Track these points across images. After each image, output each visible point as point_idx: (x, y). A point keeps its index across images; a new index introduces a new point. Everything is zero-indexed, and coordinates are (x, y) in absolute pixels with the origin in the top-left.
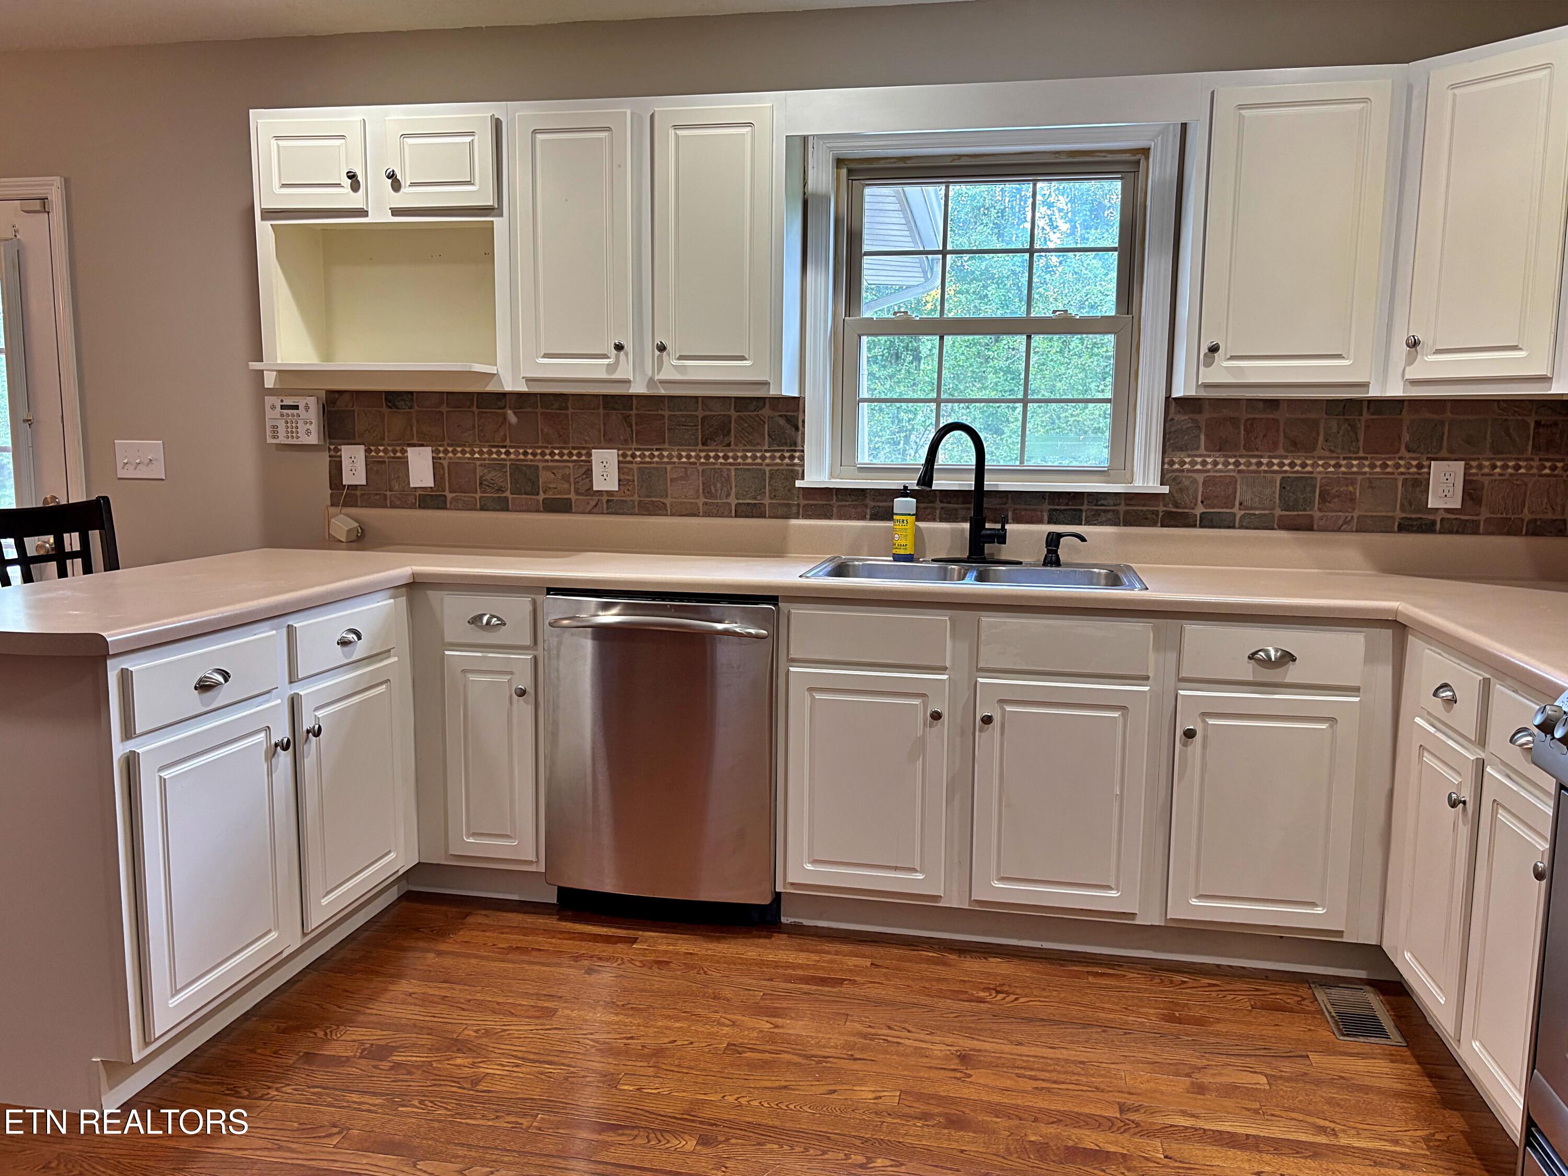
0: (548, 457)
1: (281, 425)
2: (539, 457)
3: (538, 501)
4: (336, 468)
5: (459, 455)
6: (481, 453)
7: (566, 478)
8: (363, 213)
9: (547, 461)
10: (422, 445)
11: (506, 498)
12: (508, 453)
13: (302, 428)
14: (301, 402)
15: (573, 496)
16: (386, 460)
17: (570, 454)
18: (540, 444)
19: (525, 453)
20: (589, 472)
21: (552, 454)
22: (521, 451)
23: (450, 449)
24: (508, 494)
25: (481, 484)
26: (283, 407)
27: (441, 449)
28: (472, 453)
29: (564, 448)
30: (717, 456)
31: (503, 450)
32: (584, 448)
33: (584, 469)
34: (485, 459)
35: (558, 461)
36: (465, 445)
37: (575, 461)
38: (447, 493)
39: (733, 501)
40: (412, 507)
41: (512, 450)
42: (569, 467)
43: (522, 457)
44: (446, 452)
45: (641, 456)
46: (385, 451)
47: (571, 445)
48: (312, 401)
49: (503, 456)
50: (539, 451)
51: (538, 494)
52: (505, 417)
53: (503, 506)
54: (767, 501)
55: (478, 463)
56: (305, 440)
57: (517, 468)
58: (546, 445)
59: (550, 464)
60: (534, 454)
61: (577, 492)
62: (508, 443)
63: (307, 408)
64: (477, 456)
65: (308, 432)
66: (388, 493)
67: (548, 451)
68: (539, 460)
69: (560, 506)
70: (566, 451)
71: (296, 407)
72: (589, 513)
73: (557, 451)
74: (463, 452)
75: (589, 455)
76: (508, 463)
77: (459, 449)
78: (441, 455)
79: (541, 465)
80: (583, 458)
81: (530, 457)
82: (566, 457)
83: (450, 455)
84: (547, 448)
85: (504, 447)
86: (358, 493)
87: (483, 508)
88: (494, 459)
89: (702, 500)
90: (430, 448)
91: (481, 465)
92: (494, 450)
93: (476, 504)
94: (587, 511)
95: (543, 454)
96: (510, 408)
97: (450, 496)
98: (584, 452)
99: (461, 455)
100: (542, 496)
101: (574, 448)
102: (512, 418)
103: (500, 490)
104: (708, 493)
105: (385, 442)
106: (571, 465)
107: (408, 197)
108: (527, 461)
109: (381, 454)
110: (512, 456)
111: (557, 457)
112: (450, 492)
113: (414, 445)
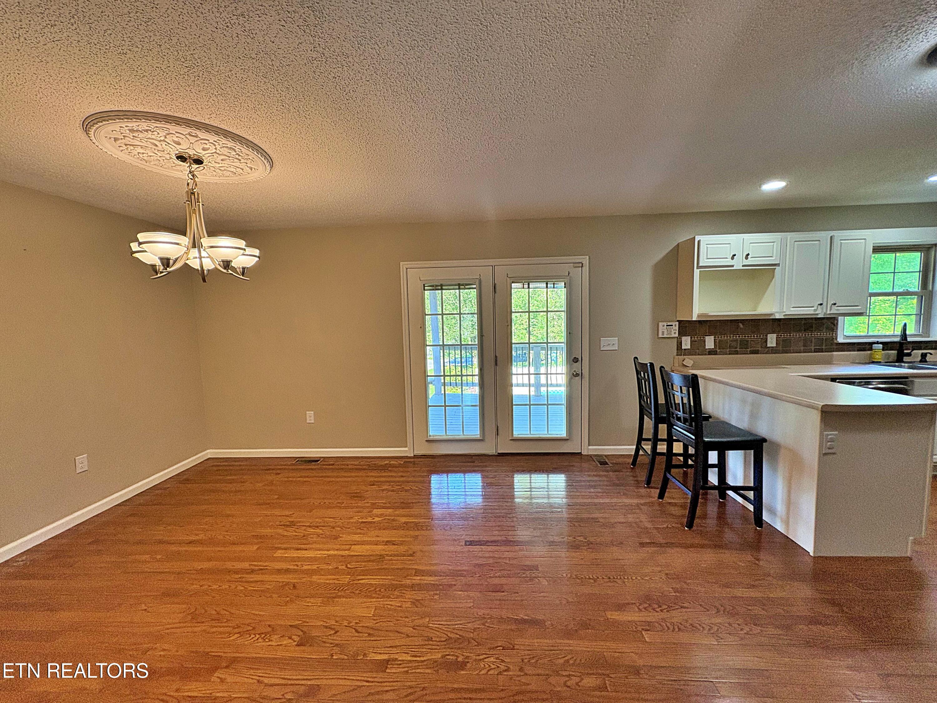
1: (666, 331)
4: (680, 344)
5: (723, 338)
6: (730, 337)
7: (758, 343)
8: (733, 266)
10: (710, 336)
12: (739, 337)
13: (673, 332)
14: (673, 324)
15: (760, 349)
16: (698, 340)
17: (760, 336)
18: (750, 333)
20: (766, 342)
21: (754, 336)
22: (744, 336)
23: (720, 336)
24: (738, 349)
25: (729, 346)
26: (667, 326)
28: (727, 337)
29: (758, 334)
30: (808, 335)
32: (764, 334)
33: (764, 340)
34: (731, 339)
35: (756, 338)
36: (724, 335)
37: (762, 338)
39: (813, 348)
40: (706, 355)
41: (741, 336)
43: (744, 338)
44: (718, 337)
45: (786, 336)
46: (697, 338)
48: (677, 324)
52: (739, 327)
53: (737, 353)
54: (824, 347)
56: (673, 335)
57: (742, 341)
59: (753, 339)
60: (748, 337)
61: (762, 348)
62: (739, 334)
63: (675, 325)
65: (675, 333)
66: (698, 351)
68: (750, 338)
69: (756, 352)
71: (672, 325)
72: (766, 354)
75: (766, 336)
76: (739, 340)
77: (722, 336)
78: (716, 338)
79: (750, 340)
80: (764, 337)
81: (746, 337)
82: (758, 337)
83: (720, 338)
84: (752, 334)
86: (687, 351)
87: (730, 354)
88: (734, 339)
89: (802, 348)
90: (713, 336)
91: (730, 341)
92: (735, 336)
93: (727, 353)
95: (751, 336)
96: (741, 324)
97: (718, 351)
100: (749, 350)
101: (761, 334)
102: (741, 326)
103: (736, 348)
104: (804, 346)
105: (698, 335)
106: (760, 339)
107: (750, 261)
110: (741, 338)
112: (719, 349)
113: (707, 336)
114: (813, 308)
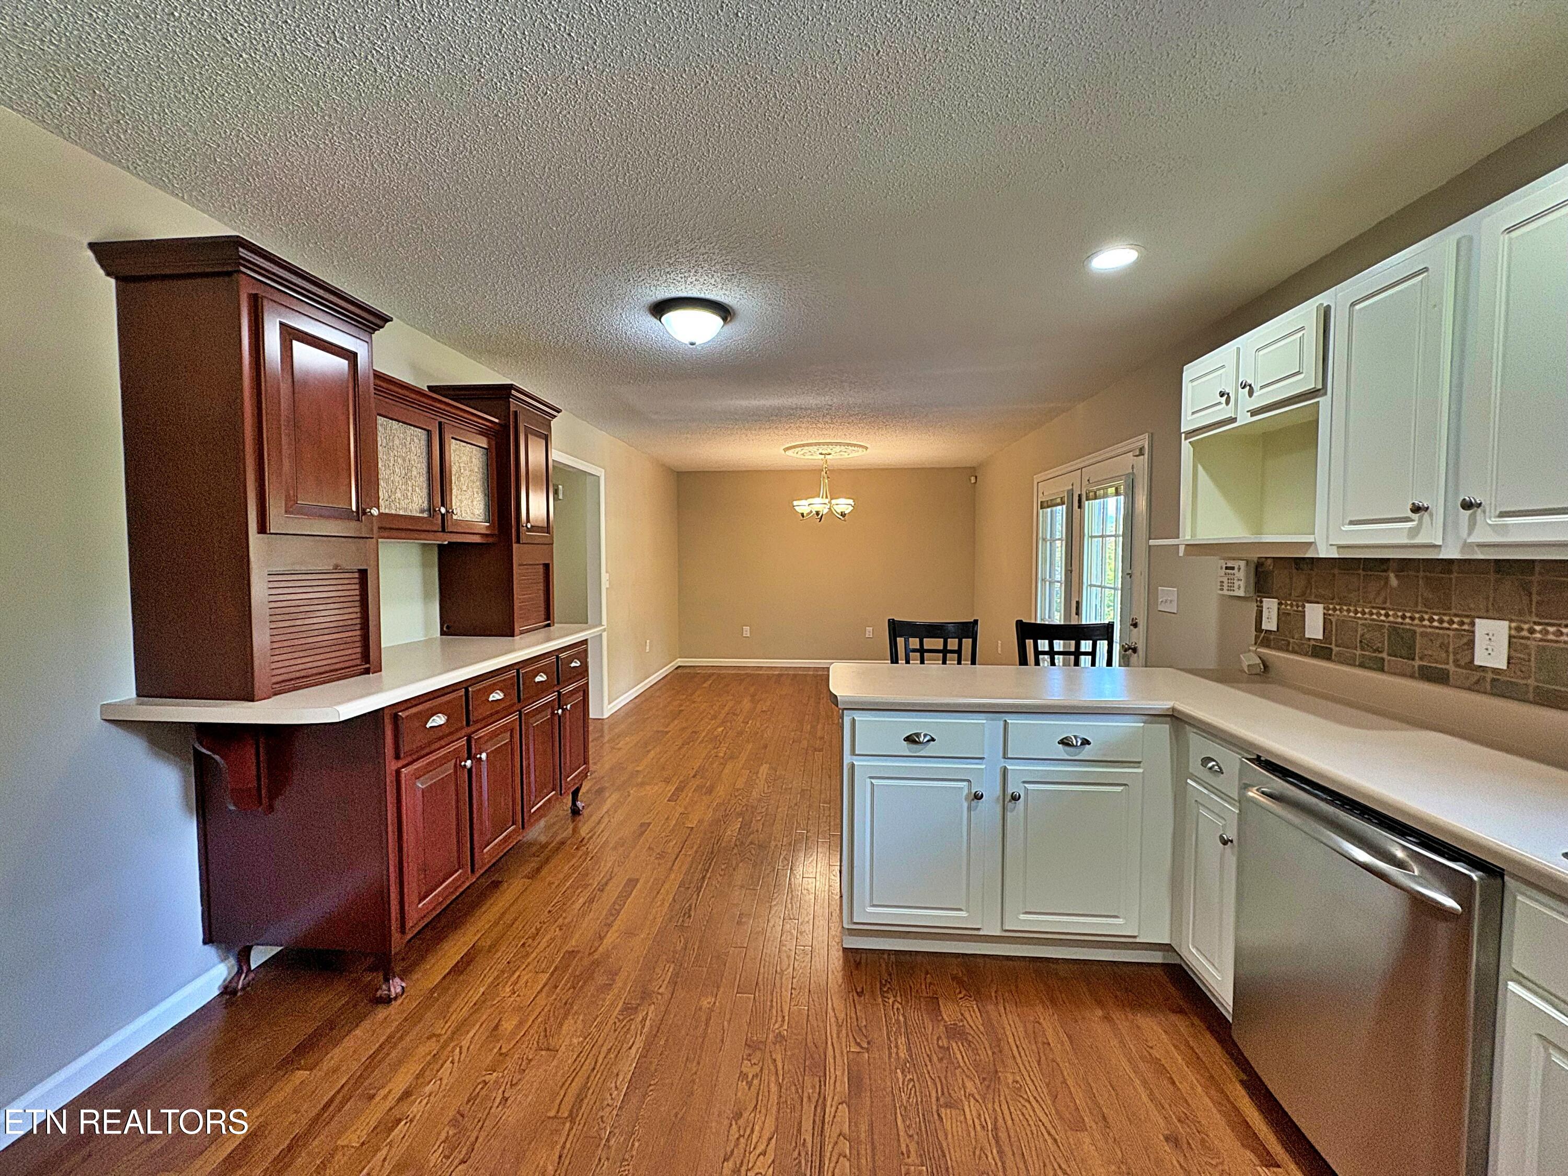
0: (1426, 623)
1: (1226, 581)
2: (1416, 622)
3: (1414, 666)
4: (1259, 615)
5: (1345, 613)
6: (1364, 613)
7: (1444, 647)
8: (1233, 420)
9: (1425, 626)
10: (1318, 603)
11: (1383, 659)
12: (1387, 615)
13: (1237, 584)
14: (1236, 564)
15: (1451, 667)
16: (1292, 612)
17: (1451, 622)
18: (1419, 608)
19: (1404, 617)
20: (1471, 644)
21: (1431, 620)
22: (1400, 614)
23: (1338, 607)
24: (1384, 655)
25: (1361, 642)
26: (1227, 568)
27: (1331, 606)
28: (1356, 612)
29: (1445, 614)
31: (1383, 612)
32: (1467, 616)
33: (1465, 640)
34: (1366, 619)
35: (1437, 628)
36: (1350, 605)
37: (1456, 630)
38: (1333, 647)
40: (1306, 655)
41: (1391, 613)
42: (1449, 636)
43: (1400, 620)
44: (1335, 610)
45: (1543, 631)
46: (1292, 605)
47: (1453, 611)
48: (1242, 564)
49: (1383, 618)
50: (1417, 616)
51: (1413, 659)
52: (1387, 578)
53: (1380, 667)
55: (1360, 622)
56: (1240, 593)
57: (1395, 630)
58: (1424, 609)
59: (1429, 630)
60: (1412, 618)
61: (1456, 663)
62: (1388, 605)
63: (1239, 569)
64: (1359, 615)
65: (1239, 588)
66: (1291, 640)
67: (1426, 617)
68: (1417, 625)
69: (1439, 677)
70: (1446, 618)
71: (1234, 569)
72: (1469, 689)
73: (1436, 617)
74: (1349, 611)
75: (1473, 624)
76: (1387, 625)
77: (1345, 608)
78: (1330, 612)
79: (1419, 630)
80: (1466, 627)
81: (1407, 620)
82: (1446, 625)
83: (1338, 612)
84: (1426, 613)
85: (1383, 609)
86: (1272, 637)
87: (1362, 666)
88: (1374, 620)
90: (1321, 606)
91: (1362, 625)
92: (1374, 611)
93: (1355, 661)
94: (1467, 685)
95: (1422, 619)
96: (1393, 572)
97: (1335, 649)
98: (1466, 620)
99: (1344, 613)
100: (1417, 663)
101: (1456, 615)
102: (1394, 582)
103: (1377, 650)
105: (1293, 597)
106: (1451, 633)
107: (1262, 398)
108: (1405, 624)
109: (1288, 607)
110: (1391, 619)
111: (1436, 624)
112: (1337, 646)
113: (1311, 602)
114: (1409, 525)
